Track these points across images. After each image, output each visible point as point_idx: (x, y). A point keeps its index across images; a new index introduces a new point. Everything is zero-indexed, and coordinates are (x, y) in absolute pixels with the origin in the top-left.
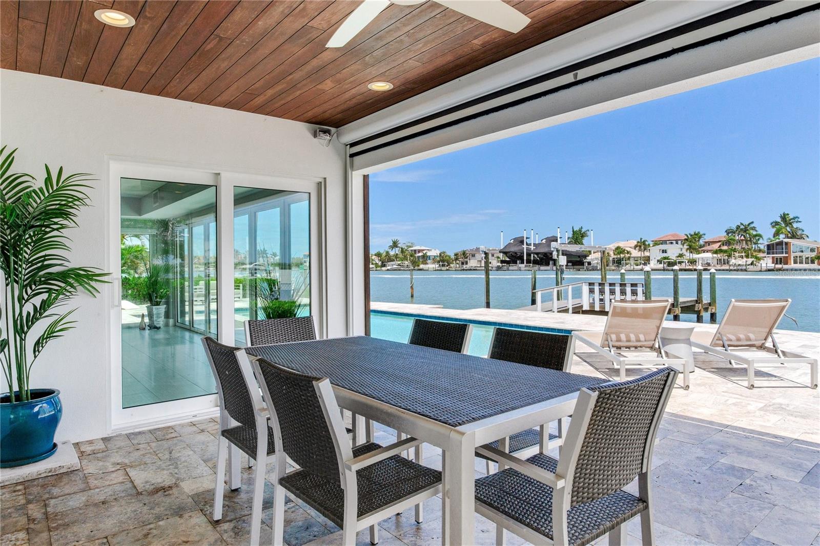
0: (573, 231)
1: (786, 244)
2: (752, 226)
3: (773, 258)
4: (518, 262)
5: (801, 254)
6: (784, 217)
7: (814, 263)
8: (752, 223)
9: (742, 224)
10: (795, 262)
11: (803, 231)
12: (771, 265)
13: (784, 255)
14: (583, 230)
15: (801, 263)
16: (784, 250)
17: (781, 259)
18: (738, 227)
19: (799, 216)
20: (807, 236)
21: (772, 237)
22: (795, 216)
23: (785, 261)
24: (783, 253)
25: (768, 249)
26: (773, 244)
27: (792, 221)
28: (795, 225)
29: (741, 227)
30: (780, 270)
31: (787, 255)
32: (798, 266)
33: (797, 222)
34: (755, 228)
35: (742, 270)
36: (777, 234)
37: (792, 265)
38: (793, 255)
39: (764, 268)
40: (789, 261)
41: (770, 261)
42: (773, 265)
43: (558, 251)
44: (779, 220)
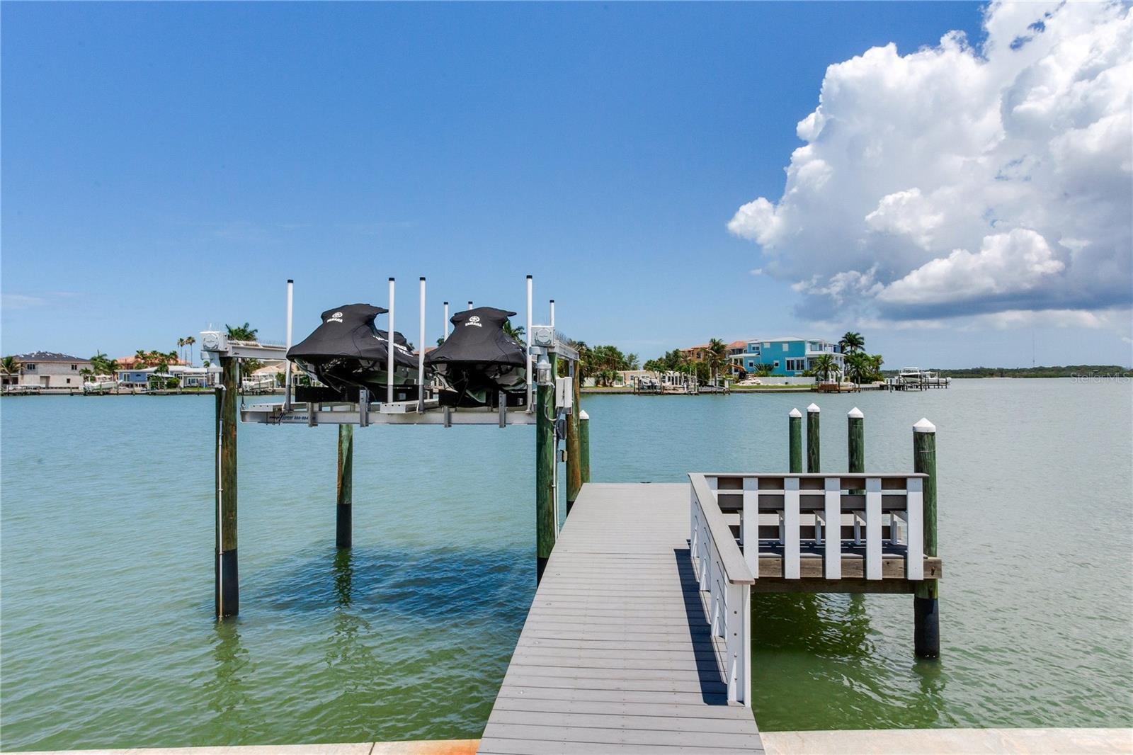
0: (230, 331)
14: (249, 329)
22: (520, 325)
27: (517, 332)
33: (521, 334)
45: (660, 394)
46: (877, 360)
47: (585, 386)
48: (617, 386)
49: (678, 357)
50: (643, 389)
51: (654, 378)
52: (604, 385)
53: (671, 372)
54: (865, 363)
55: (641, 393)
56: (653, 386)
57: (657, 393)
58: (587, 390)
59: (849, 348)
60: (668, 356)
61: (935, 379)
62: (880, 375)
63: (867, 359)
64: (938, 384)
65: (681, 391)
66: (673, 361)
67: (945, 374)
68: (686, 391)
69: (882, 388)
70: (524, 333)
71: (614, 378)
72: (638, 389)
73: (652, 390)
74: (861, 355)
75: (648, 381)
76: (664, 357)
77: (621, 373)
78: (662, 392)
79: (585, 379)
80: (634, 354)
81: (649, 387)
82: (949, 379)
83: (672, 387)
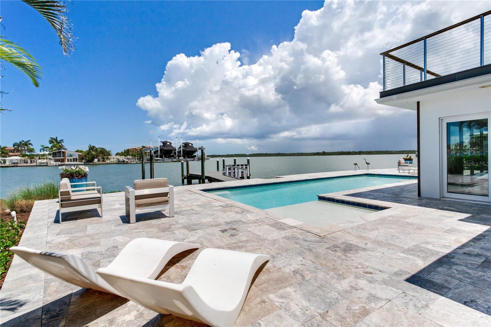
1: (63, 152)
2: (29, 142)
3: (55, 159)
5: (70, 157)
7: (77, 161)
8: (30, 141)
9: (23, 141)
10: (68, 161)
11: (64, 146)
13: (62, 158)
15: (74, 161)
16: (62, 156)
17: (59, 160)
18: (21, 142)
19: (64, 140)
20: (67, 149)
22: (62, 139)
23: (63, 160)
24: (61, 157)
25: (53, 155)
26: (56, 153)
27: (60, 141)
28: (62, 144)
29: (22, 143)
31: (64, 158)
32: (69, 163)
33: (62, 142)
34: (31, 143)
35: (45, 166)
37: (67, 163)
38: (67, 158)
40: (65, 160)
42: (55, 163)
44: (52, 140)
45: (126, 163)
47: (95, 161)
48: (108, 161)
49: (129, 151)
50: (120, 162)
51: (122, 158)
52: (103, 161)
53: (129, 156)
55: (119, 163)
56: (124, 161)
57: (125, 163)
58: (94, 163)
60: (125, 151)
65: (133, 162)
66: (127, 153)
68: (135, 162)
70: (64, 142)
71: (107, 159)
72: (118, 162)
73: (123, 162)
75: (122, 159)
76: (123, 151)
77: (108, 157)
78: (127, 163)
79: (95, 159)
80: (110, 150)
81: (122, 161)
82: (210, 158)
83: (130, 161)
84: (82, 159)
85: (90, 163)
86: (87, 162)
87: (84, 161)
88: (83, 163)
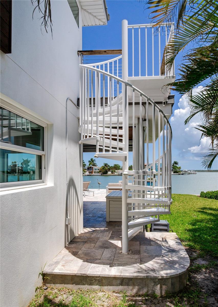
1: (92, 167)
4: (14, 173)
5: (95, 171)
6: (92, 159)
12: (88, 174)
13: (92, 171)
15: (96, 173)
19: (95, 159)
20: (97, 165)
21: (88, 165)
23: (92, 173)
24: (91, 170)
25: (88, 169)
26: (89, 167)
28: (94, 162)
30: (90, 175)
33: (95, 161)
36: (90, 165)
37: (94, 174)
38: (94, 171)
39: (86, 175)
41: (88, 172)
43: (30, 169)
44: (90, 160)
46: (180, 168)
48: (115, 174)
54: (177, 169)
58: (109, 175)
59: (175, 165)
61: (193, 172)
62: (180, 171)
63: (177, 167)
64: (194, 173)
67: (196, 171)
69: (179, 174)
74: (176, 167)
77: (116, 171)
79: (109, 172)
84: (100, 172)
85: (104, 175)
86: (102, 174)
87: (101, 173)
88: (100, 174)
